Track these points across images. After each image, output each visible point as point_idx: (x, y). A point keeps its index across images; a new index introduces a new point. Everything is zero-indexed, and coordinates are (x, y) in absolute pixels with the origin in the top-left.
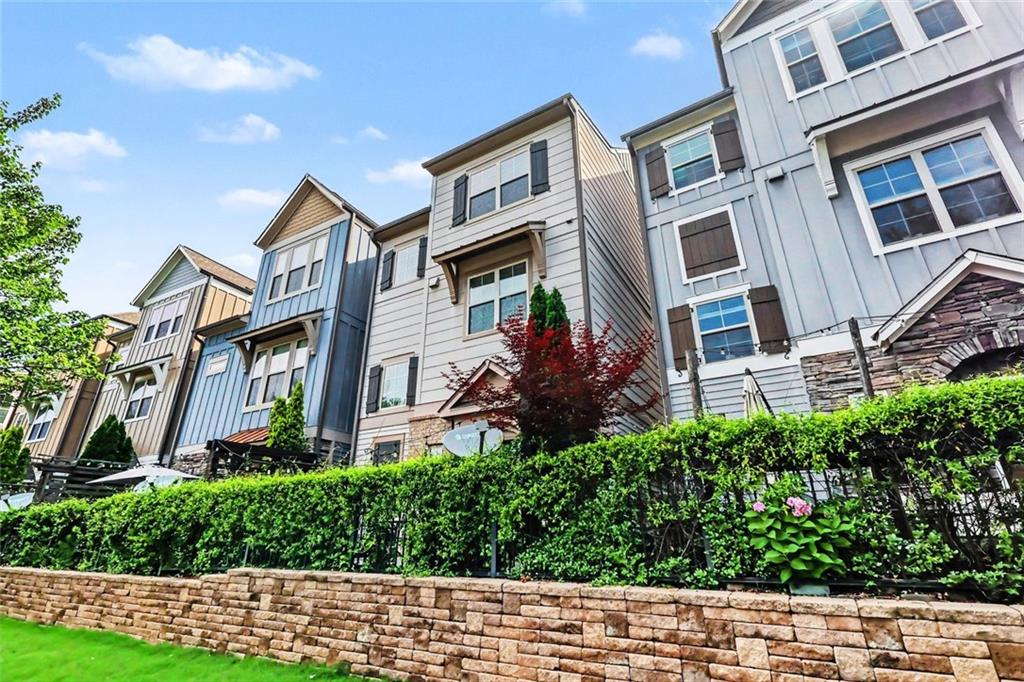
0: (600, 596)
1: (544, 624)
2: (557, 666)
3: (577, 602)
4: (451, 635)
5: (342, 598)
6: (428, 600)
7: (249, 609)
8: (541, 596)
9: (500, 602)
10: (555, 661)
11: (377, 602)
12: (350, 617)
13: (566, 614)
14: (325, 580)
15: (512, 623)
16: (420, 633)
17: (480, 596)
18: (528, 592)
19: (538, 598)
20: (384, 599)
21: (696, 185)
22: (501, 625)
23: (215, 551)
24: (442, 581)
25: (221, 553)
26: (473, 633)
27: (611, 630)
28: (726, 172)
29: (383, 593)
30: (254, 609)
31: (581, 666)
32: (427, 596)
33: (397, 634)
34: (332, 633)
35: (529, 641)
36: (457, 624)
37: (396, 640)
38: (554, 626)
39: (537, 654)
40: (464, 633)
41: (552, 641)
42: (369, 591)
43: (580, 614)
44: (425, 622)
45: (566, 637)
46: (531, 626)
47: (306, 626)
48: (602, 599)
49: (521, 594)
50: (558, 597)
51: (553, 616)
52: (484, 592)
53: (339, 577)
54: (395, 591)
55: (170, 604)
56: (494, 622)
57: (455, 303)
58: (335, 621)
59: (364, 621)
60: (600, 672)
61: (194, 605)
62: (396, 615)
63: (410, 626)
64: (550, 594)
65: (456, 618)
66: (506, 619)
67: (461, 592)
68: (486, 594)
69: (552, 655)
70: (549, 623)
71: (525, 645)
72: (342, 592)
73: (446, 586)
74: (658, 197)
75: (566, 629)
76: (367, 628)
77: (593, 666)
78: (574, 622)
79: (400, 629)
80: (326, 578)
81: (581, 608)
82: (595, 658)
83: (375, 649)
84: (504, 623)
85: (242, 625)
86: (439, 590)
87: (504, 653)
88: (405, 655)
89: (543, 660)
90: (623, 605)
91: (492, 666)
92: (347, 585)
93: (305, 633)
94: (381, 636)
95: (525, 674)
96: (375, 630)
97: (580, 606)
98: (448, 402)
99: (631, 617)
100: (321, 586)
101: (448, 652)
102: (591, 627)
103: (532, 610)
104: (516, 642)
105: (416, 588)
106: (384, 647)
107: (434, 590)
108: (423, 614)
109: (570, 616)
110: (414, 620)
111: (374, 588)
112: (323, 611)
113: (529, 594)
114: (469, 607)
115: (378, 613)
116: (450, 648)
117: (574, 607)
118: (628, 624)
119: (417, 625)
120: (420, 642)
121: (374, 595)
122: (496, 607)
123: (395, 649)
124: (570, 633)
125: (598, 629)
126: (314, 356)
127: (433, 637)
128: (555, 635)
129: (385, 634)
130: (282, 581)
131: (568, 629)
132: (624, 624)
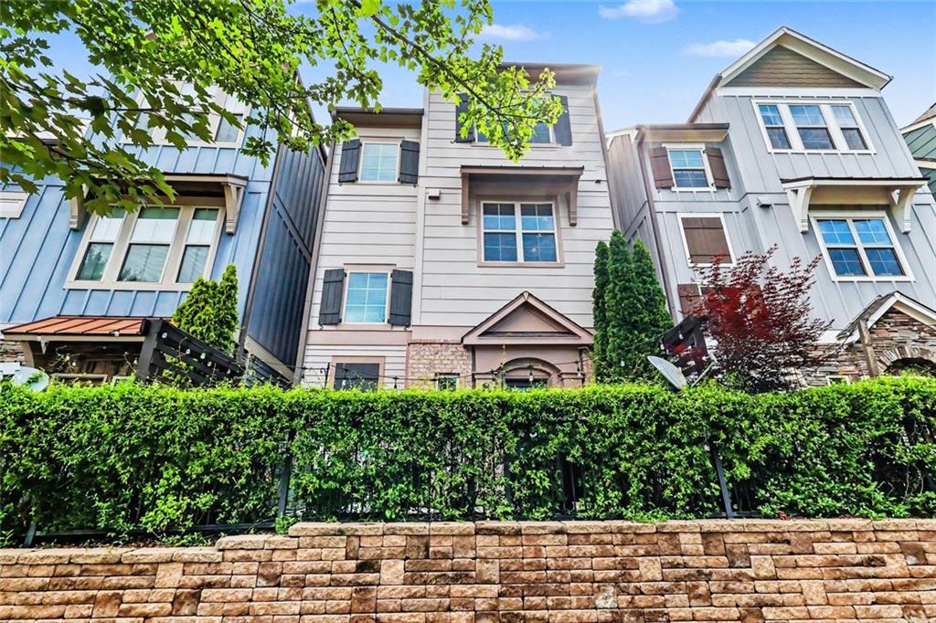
0: (894, 529)
1: (845, 561)
2: (874, 600)
3: (871, 535)
4: (738, 583)
5: (554, 555)
6: (694, 547)
7: (363, 588)
8: (832, 532)
9: (788, 542)
10: (871, 596)
11: (615, 556)
12: (575, 579)
13: (863, 548)
14: (518, 533)
15: (809, 563)
16: (696, 587)
17: (762, 537)
18: (817, 529)
19: (829, 535)
20: (627, 551)
21: (695, 189)
22: (797, 566)
23: (205, 500)
24: (710, 524)
25: (217, 504)
26: (766, 579)
27: (912, 560)
28: (717, 187)
29: (623, 544)
30: (371, 584)
31: (897, 596)
32: (690, 542)
33: (662, 592)
34: (550, 603)
35: (835, 579)
36: (744, 570)
37: (661, 599)
38: (855, 562)
39: (848, 591)
40: (753, 579)
41: (859, 576)
42: (601, 543)
43: (877, 547)
44: (700, 573)
45: (871, 571)
46: (832, 564)
47: (497, 598)
48: (895, 531)
49: (810, 532)
50: (851, 532)
51: (850, 551)
52: (766, 533)
53: (543, 528)
54: (641, 540)
55: (129, 596)
56: (788, 564)
57: (465, 223)
58: (553, 586)
59: (604, 581)
60: (917, 599)
61: (205, 593)
62: (650, 568)
63: (678, 580)
64: (844, 530)
65: (738, 563)
66: (801, 559)
67: (736, 535)
68: (770, 535)
69: (863, 590)
70: (849, 558)
71: (831, 584)
72: (552, 548)
73: (718, 529)
74: (662, 188)
75: (870, 562)
76: (611, 589)
77: (908, 595)
78: (875, 555)
79: (666, 585)
80: (520, 530)
81: (876, 541)
82: (906, 587)
83: (632, 614)
84: (801, 563)
85: (350, 613)
86: (706, 535)
87: (809, 595)
88: (682, 614)
89: (857, 597)
90: (915, 536)
91: (801, 611)
92: (560, 537)
93: (495, 608)
94: (636, 597)
95: (843, 614)
96: (623, 591)
97: (874, 539)
98: (475, 328)
99: (926, 545)
100: (509, 541)
101: (743, 602)
102: (892, 558)
103: (827, 548)
104: (822, 582)
105: (673, 534)
106: (646, 610)
107: (699, 536)
108: (691, 564)
109: (868, 550)
110: (683, 571)
111: (607, 538)
112: (524, 575)
113: (818, 531)
114: (751, 550)
115: (624, 568)
116: (745, 599)
117: (870, 541)
118: (925, 552)
119: (688, 577)
120: (699, 596)
121: (609, 547)
122: (785, 547)
123: (666, 610)
124: (874, 566)
125: (899, 559)
126: (231, 235)
127: (713, 589)
128: (861, 570)
129: (642, 593)
130: (425, 539)
131: (873, 563)
132: (922, 553)
